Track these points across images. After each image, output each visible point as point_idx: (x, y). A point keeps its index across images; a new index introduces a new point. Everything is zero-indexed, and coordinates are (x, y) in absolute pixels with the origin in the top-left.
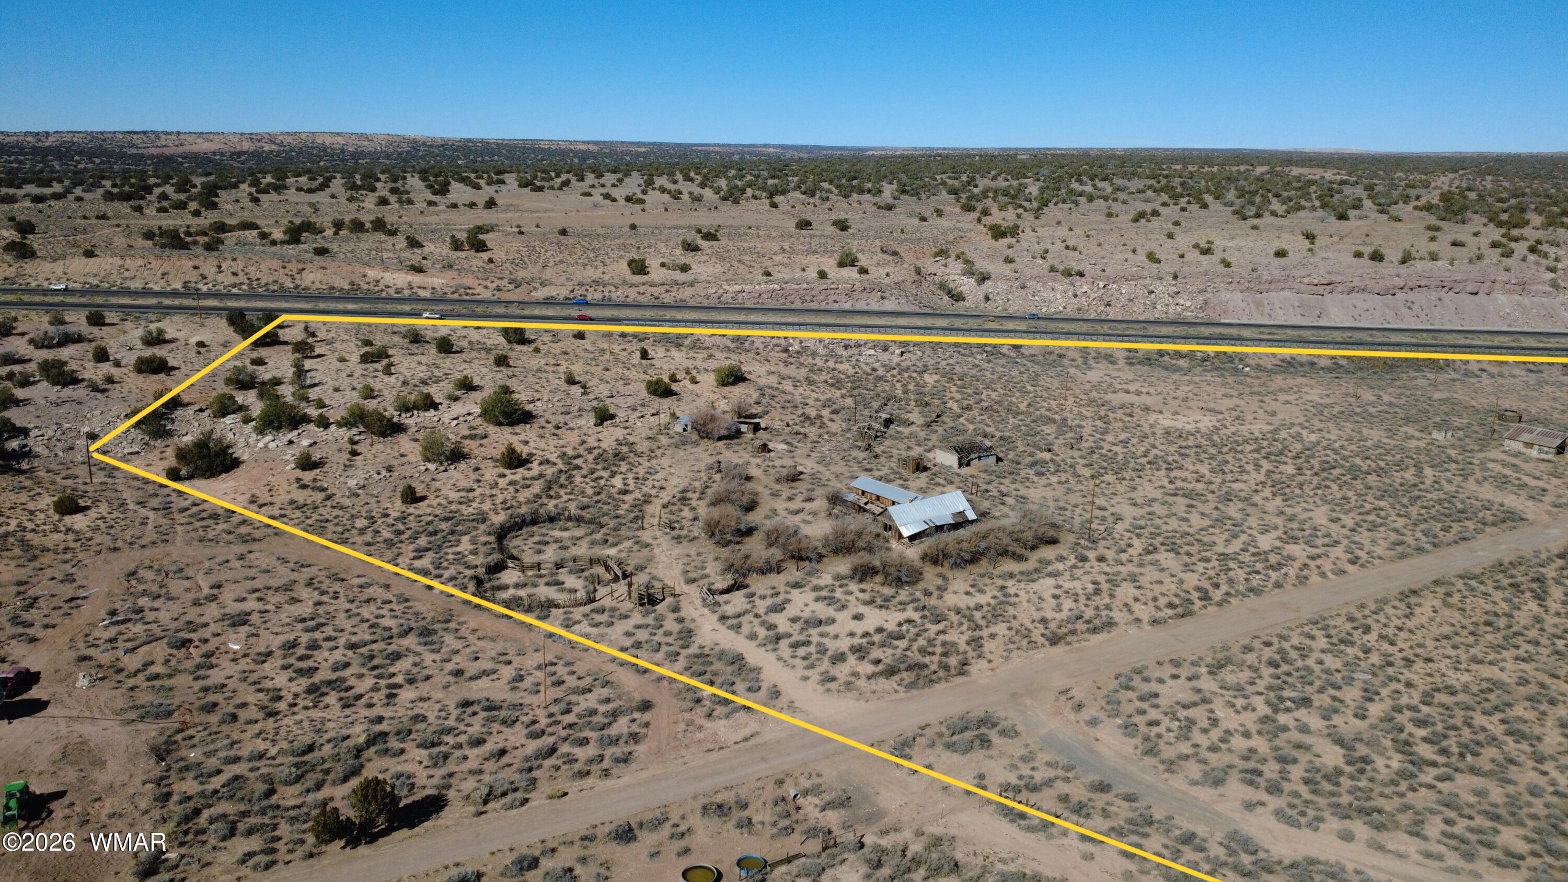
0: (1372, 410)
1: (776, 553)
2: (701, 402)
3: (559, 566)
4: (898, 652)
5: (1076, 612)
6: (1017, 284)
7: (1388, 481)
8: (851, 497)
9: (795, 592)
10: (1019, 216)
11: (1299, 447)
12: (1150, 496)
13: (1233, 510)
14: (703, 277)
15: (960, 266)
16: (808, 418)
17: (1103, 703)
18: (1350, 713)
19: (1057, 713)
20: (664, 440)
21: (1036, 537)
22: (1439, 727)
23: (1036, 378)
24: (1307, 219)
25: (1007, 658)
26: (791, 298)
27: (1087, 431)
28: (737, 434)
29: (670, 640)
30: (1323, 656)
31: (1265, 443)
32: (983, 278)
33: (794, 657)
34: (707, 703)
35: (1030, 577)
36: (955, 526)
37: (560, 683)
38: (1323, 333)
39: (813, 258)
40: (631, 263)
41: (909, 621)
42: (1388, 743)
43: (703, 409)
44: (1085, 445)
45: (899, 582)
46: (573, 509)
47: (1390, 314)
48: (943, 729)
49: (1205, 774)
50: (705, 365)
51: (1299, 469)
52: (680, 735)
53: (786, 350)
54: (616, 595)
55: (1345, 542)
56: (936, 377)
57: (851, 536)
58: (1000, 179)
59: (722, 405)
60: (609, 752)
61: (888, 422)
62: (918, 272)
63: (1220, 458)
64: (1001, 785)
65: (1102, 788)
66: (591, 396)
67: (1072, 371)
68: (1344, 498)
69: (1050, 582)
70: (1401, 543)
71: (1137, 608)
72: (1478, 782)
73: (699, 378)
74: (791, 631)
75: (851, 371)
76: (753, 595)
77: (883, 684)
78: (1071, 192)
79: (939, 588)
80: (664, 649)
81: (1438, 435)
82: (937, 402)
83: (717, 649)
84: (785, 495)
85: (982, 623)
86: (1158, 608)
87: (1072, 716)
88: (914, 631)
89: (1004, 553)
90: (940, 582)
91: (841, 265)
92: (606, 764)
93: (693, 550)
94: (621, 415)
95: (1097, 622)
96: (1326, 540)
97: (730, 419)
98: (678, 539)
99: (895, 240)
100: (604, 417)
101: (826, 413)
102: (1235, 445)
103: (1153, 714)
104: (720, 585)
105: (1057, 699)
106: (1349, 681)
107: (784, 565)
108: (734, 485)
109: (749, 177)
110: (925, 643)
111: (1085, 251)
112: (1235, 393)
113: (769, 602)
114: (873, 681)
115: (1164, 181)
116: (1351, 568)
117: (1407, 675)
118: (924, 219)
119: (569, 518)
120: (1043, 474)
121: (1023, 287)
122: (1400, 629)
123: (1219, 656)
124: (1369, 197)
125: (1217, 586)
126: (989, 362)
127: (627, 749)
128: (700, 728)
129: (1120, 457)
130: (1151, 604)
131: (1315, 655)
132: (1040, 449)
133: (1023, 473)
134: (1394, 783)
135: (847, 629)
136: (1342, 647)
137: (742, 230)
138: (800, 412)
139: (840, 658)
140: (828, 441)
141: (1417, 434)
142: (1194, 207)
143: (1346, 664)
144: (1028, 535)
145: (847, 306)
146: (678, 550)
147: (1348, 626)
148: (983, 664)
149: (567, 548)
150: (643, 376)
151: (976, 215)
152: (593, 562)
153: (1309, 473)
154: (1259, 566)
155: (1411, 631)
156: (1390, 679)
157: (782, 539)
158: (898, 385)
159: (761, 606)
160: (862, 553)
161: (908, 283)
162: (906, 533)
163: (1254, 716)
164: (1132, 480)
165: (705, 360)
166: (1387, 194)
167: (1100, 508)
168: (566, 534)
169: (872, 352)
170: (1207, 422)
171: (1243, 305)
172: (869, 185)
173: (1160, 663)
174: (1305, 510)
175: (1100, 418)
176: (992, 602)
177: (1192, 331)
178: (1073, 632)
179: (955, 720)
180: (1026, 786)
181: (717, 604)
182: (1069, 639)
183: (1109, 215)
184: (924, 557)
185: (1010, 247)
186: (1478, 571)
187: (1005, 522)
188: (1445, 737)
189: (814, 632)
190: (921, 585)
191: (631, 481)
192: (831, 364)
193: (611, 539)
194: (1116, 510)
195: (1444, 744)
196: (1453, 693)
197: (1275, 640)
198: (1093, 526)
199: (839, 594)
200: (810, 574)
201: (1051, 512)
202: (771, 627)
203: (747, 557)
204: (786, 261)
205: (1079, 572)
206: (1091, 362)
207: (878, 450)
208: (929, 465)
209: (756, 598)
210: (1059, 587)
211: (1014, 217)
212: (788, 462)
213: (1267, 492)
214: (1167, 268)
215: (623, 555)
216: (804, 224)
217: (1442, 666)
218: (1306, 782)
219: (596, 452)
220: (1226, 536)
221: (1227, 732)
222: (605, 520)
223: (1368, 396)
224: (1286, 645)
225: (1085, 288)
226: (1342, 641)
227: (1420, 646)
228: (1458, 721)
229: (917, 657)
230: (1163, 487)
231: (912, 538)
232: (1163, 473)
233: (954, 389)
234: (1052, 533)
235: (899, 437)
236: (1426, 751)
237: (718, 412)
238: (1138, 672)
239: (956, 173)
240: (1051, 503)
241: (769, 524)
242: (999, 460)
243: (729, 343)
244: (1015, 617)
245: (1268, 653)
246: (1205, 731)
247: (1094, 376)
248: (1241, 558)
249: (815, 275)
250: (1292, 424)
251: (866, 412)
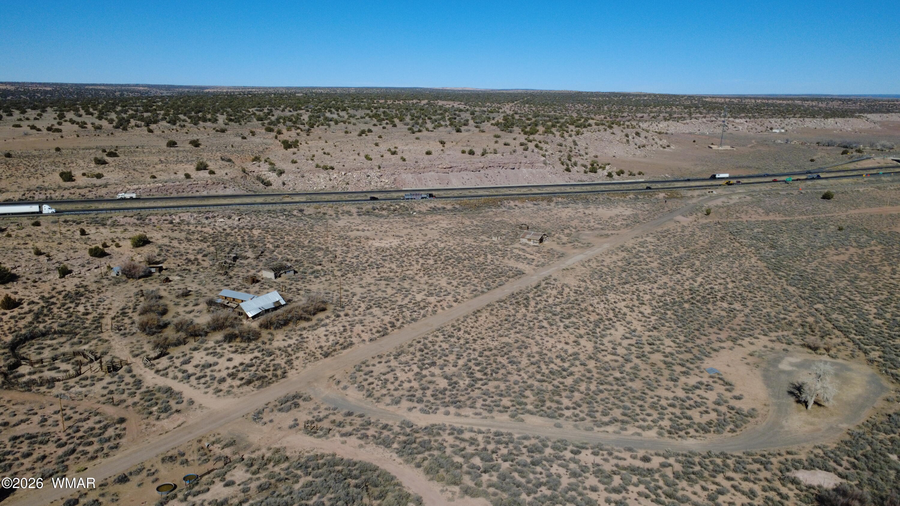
0: (469, 229)
1: (182, 334)
2: (124, 258)
3: (54, 359)
4: (252, 373)
5: (336, 341)
6: (299, 175)
7: (472, 262)
8: (219, 301)
9: (195, 353)
10: (298, 134)
11: (436, 250)
12: (369, 282)
13: (406, 284)
14: (113, 181)
15: (267, 166)
16: (190, 261)
17: (349, 379)
18: (451, 365)
19: (329, 386)
20: (105, 282)
21: (314, 309)
22: (485, 365)
23: (311, 228)
24: (443, 132)
25: (305, 367)
26: (171, 191)
27: (338, 253)
28: (150, 274)
29: (129, 387)
30: (441, 344)
31: (421, 250)
32: (281, 173)
33: (199, 384)
34: (156, 413)
35: (313, 328)
36: (275, 309)
37: (70, 418)
38: (449, 192)
39: (180, 166)
40: (62, 175)
41: (256, 358)
42: (465, 375)
43: (127, 262)
44: (338, 260)
45: (249, 340)
46: (55, 326)
47: (478, 180)
48: (277, 403)
49: (392, 400)
50: (123, 235)
51: (435, 261)
52: (143, 431)
53: (171, 223)
54: (93, 369)
55: (453, 293)
56: (259, 231)
57: (222, 321)
58: (286, 110)
59: (138, 258)
60: (106, 445)
61: (235, 259)
62: (244, 171)
63: (401, 260)
64: (305, 422)
65: (350, 414)
66: (54, 261)
67: (330, 221)
68: (454, 273)
69: (323, 329)
70: (476, 290)
71: (363, 335)
72: (496, 383)
73: (121, 244)
74: (195, 372)
75: (211, 232)
76: (172, 357)
77: (246, 388)
78: (326, 119)
79: (269, 340)
80: (127, 392)
81: (494, 239)
82: (261, 245)
83: (157, 387)
84: (182, 304)
85: (292, 353)
86: (372, 334)
87: (336, 387)
88: (258, 362)
89: (300, 318)
90: (270, 336)
91: (198, 169)
92: (105, 451)
93: (134, 339)
94: (76, 270)
95: (345, 344)
96: (445, 293)
97: (144, 265)
98: (124, 335)
99: (228, 152)
100: (64, 272)
101: (200, 256)
102: (407, 253)
103: (371, 380)
104: (153, 355)
105: (328, 381)
106: (451, 352)
107: (187, 340)
108: (153, 302)
109: (131, 112)
110: (265, 366)
111: (334, 155)
112: (409, 226)
113: (181, 360)
114: (241, 388)
115: (374, 111)
116: (455, 304)
117: (474, 346)
118: (244, 138)
119: (55, 333)
120: (318, 277)
121: (303, 177)
122: (472, 327)
123: (399, 350)
124: (473, 118)
125: (398, 320)
126: (287, 220)
127: (116, 442)
128: (154, 425)
129: (355, 264)
130: (369, 332)
131: (438, 344)
132: (316, 264)
133: (308, 278)
134: (466, 389)
135: (225, 366)
136: (449, 339)
137: (132, 149)
138: (184, 258)
139: (223, 380)
140: (203, 272)
141: (487, 239)
142: (390, 126)
143: (451, 345)
144: (311, 308)
145: (205, 193)
146: (125, 341)
147: (452, 329)
148: (294, 371)
149: (57, 349)
150: (85, 246)
151: (274, 134)
152: (75, 354)
153: (439, 262)
154: (416, 309)
155: (477, 328)
156: (467, 349)
157: (185, 327)
158: (239, 237)
159: (178, 362)
160: (228, 328)
161: (239, 178)
162: (250, 315)
163: (413, 373)
164: (361, 275)
165: (122, 232)
166: (480, 117)
167: (346, 291)
168: (54, 342)
169: (222, 220)
170: (395, 242)
171: (413, 180)
172: (209, 116)
173: (373, 358)
174: (437, 280)
175: (345, 245)
176: (296, 342)
177: (389, 195)
178: (335, 350)
179: (282, 398)
180: (316, 420)
181: (153, 365)
182: (333, 354)
183: (346, 132)
184: (261, 326)
185: (294, 153)
186: (504, 298)
187: (300, 303)
188: (486, 368)
189: (208, 371)
190: (260, 340)
191: (89, 307)
192: (199, 228)
193: (83, 341)
194: (354, 291)
195: (486, 371)
196: (491, 350)
197: (422, 340)
198: (342, 300)
199: (218, 350)
200: (202, 342)
201: (322, 296)
202: (184, 371)
203: (166, 339)
204: (164, 168)
205: (336, 323)
206: (340, 216)
207: (231, 274)
208: (260, 279)
209: (174, 359)
210: (327, 331)
211: (295, 135)
212: (182, 286)
213: (421, 274)
214: (375, 163)
215: (92, 348)
216: (172, 144)
217: (488, 340)
218: (432, 396)
219: (64, 293)
220: (402, 297)
221: (402, 382)
222: (78, 330)
223: (467, 222)
224: (426, 341)
225: (335, 176)
226: (449, 336)
227: (480, 333)
228: (491, 362)
229: (261, 373)
230: (375, 277)
231: (254, 317)
232: (375, 270)
233: (269, 237)
234: (323, 306)
235: (242, 266)
236: (479, 375)
237: (136, 263)
238: (364, 363)
239: (260, 106)
240: (322, 291)
241: (176, 321)
242: (295, 272)
243: (136, 221)
244: (307, 348)
245: (419, 346)
246: (392, 383)
247: (341, 223)
248: (408, 306)
249: (183, 176)
250: (434, 240)
251: (223, 254)
